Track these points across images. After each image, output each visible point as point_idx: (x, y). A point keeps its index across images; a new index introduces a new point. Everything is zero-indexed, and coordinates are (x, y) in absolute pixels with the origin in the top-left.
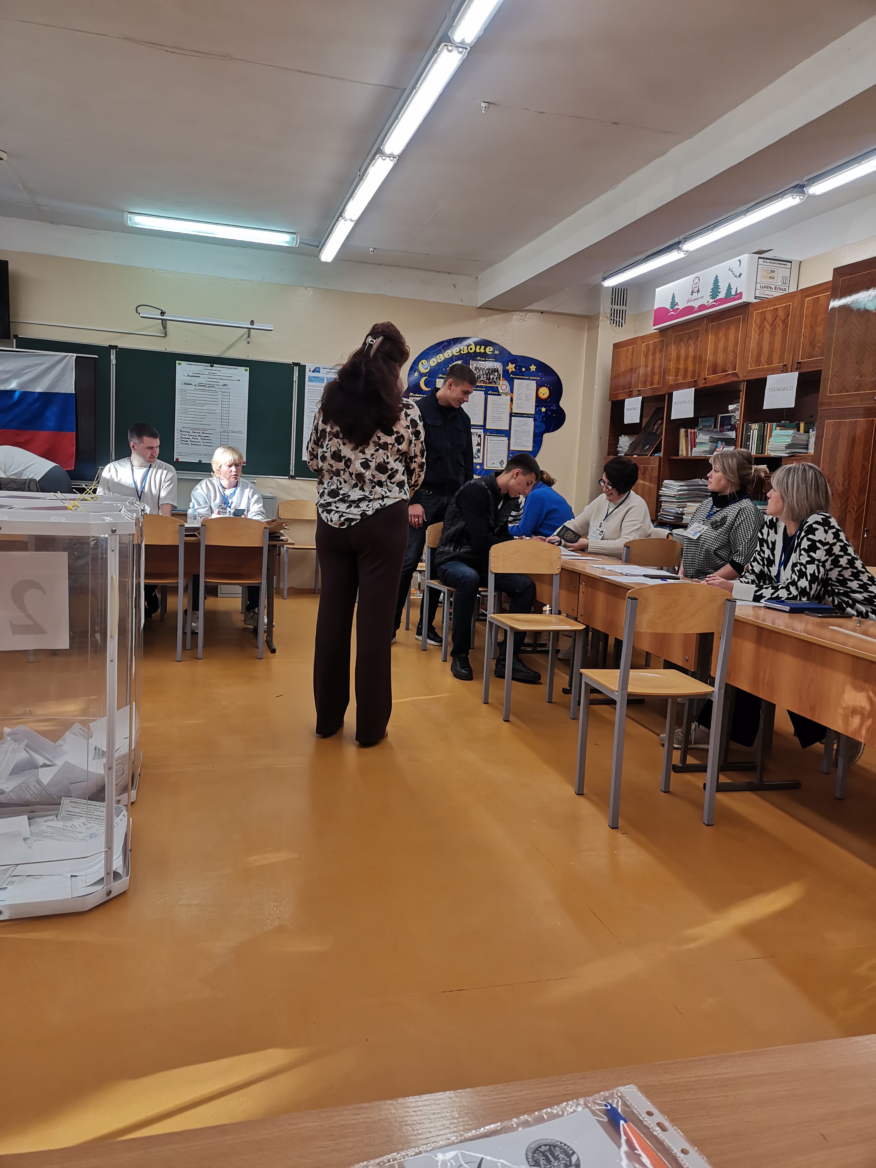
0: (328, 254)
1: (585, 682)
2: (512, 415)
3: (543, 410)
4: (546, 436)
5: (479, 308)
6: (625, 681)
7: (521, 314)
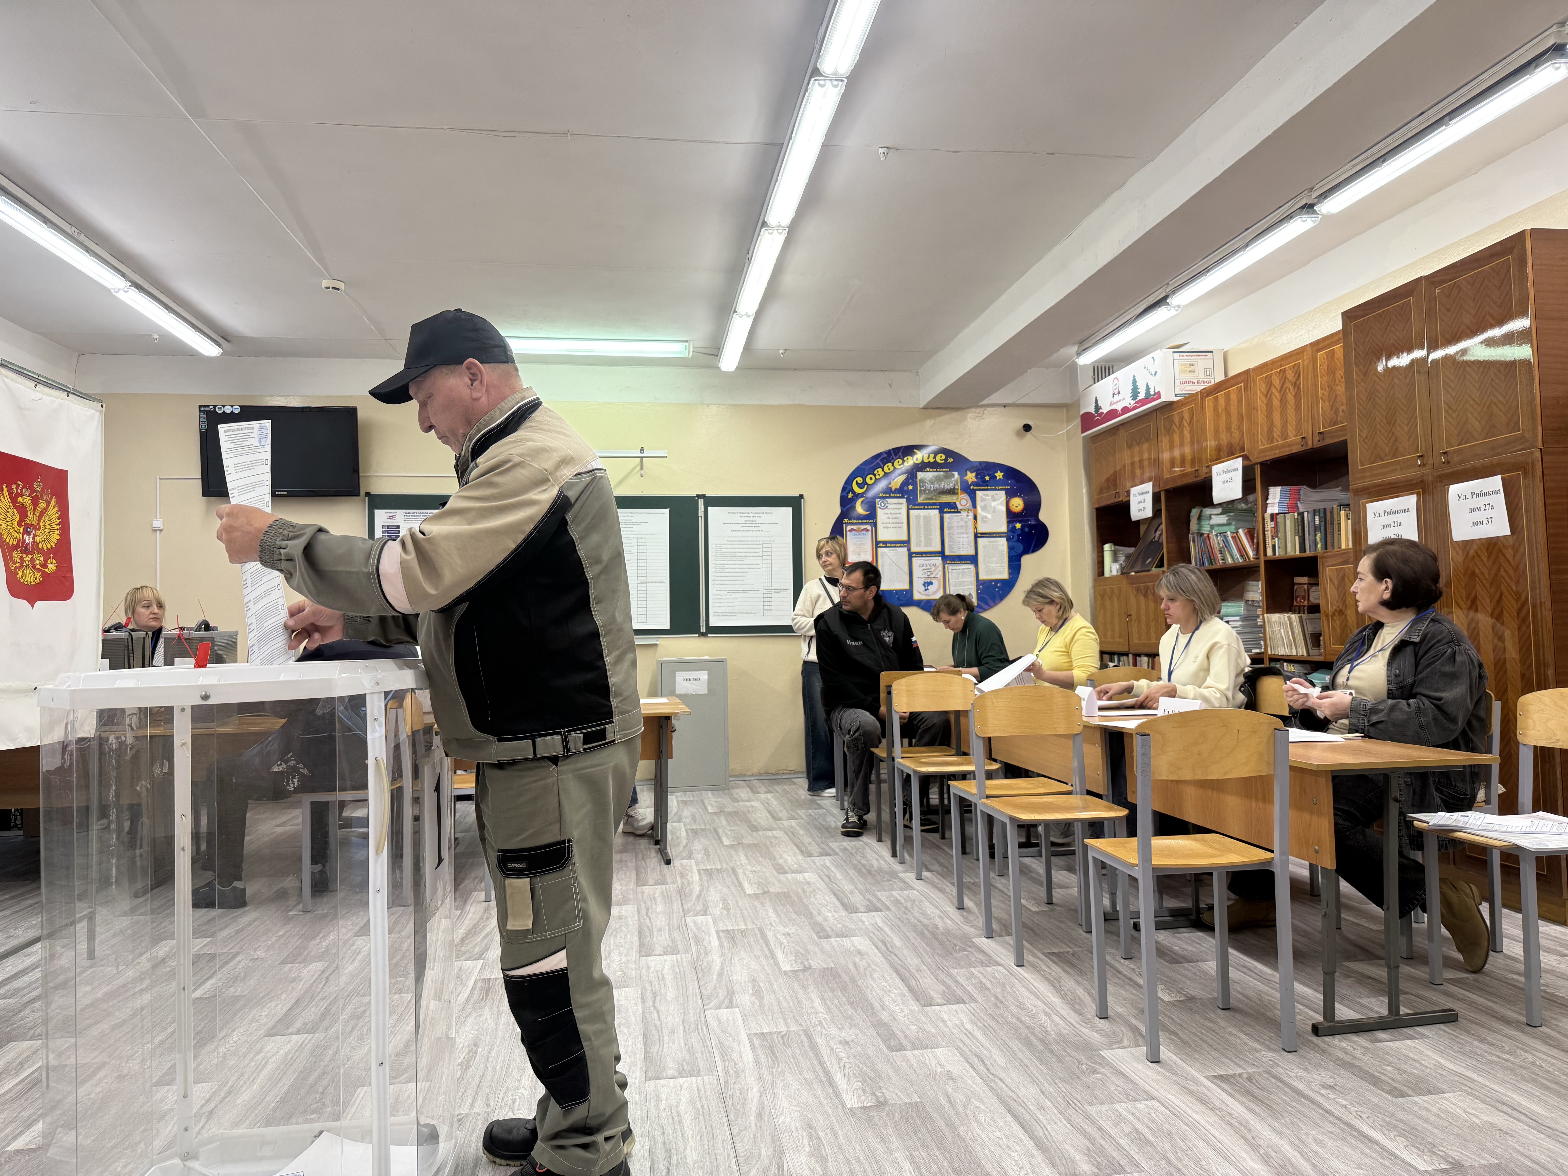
0: (730, 360)
1: (1094, 857)
2: (977, 536)
3: (1018, 526)
4: (1026, 560)
5: (925, 408)
6: (1145, 852)
7: (978, 410)
